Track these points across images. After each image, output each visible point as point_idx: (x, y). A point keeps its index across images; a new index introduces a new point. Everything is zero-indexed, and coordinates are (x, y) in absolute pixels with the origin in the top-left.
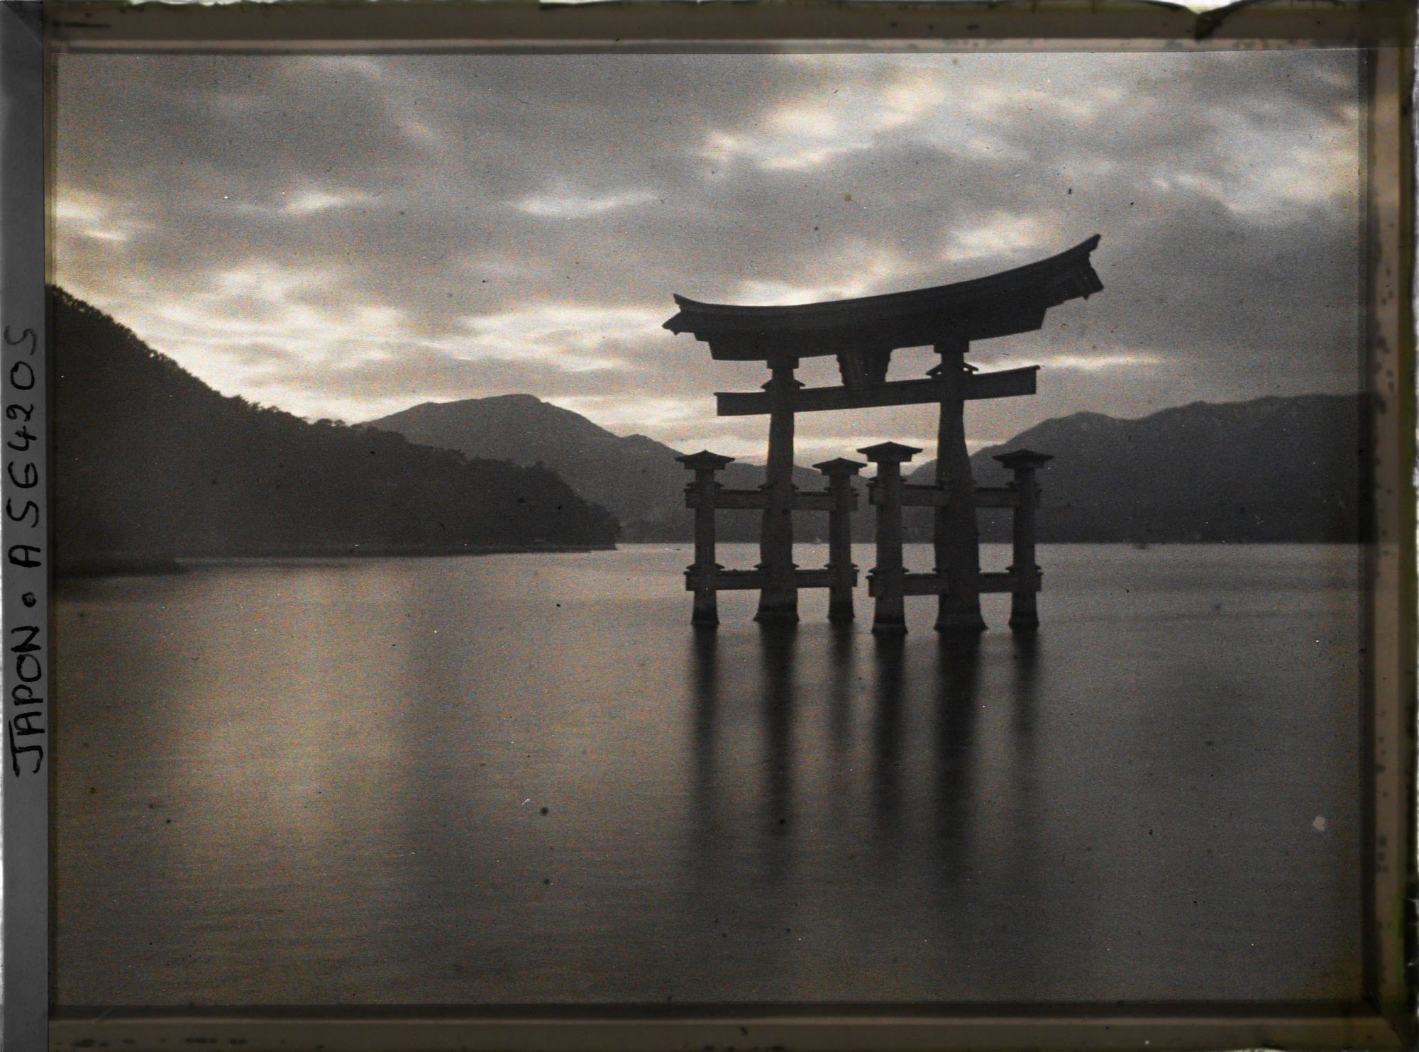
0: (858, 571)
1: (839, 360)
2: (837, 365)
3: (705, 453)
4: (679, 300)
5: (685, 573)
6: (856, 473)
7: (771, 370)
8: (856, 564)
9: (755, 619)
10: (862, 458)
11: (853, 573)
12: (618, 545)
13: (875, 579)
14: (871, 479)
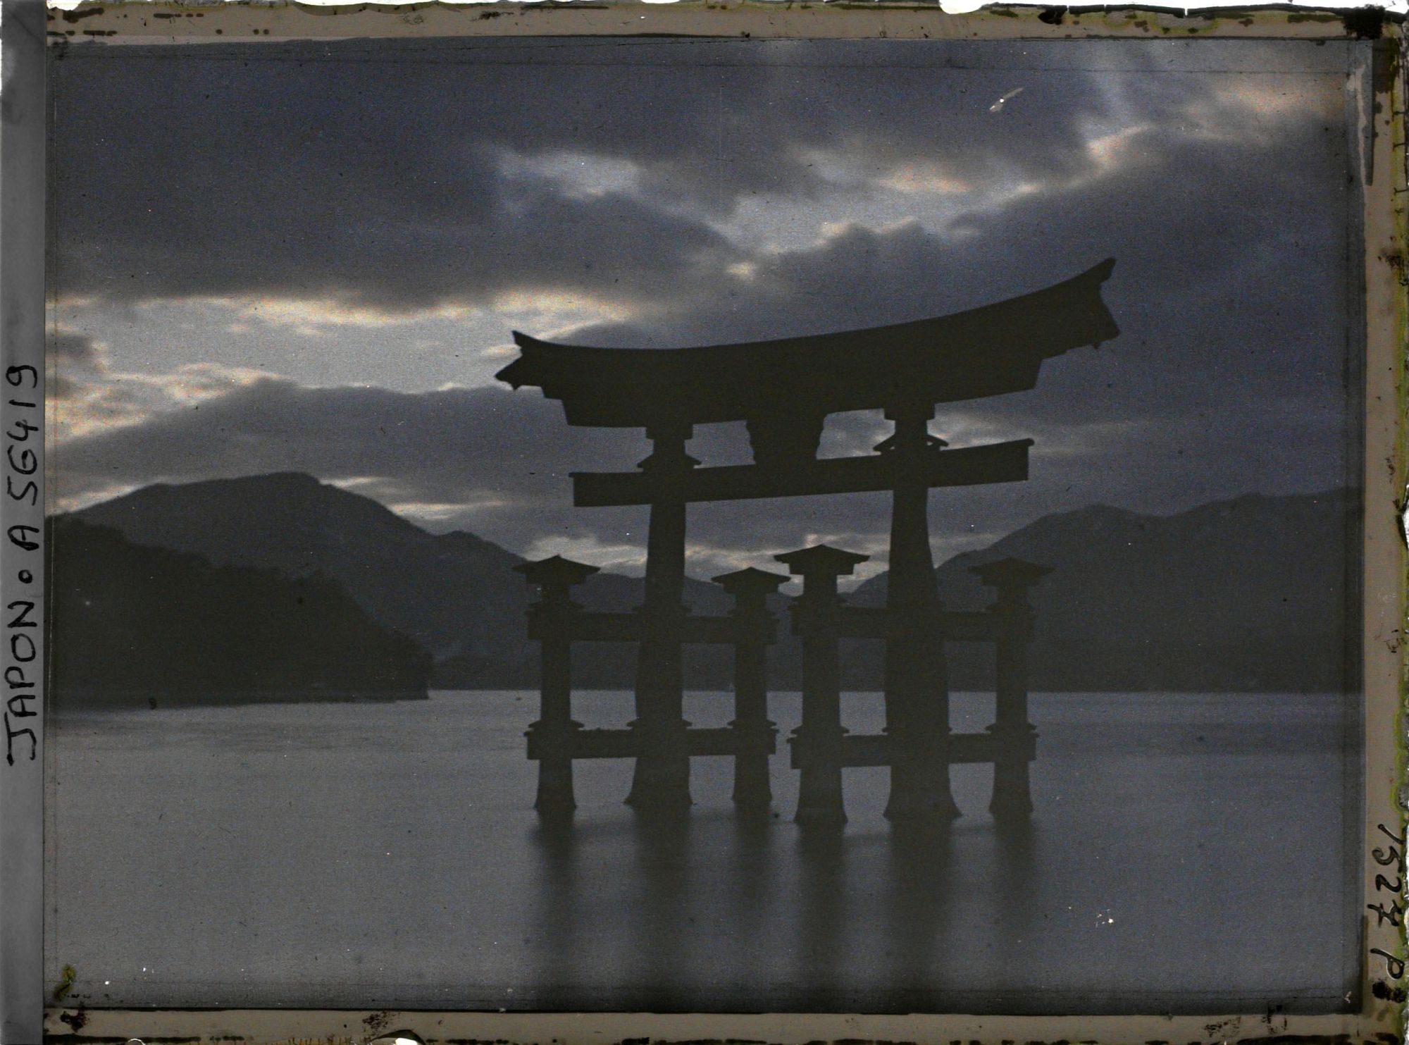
0: (777, 731)
1: (748, 427)
2: (747, 435)
3: (557, 559)
4: (520, 338)
5: (526, 734)
6: (775, 590)
7: (651, 442)
8: (773, 720)
9: (628, 802)
10: (783, 569)
11: (770, 732)
12: (431, 693)
13: (799, 742)
14: (795, 599)
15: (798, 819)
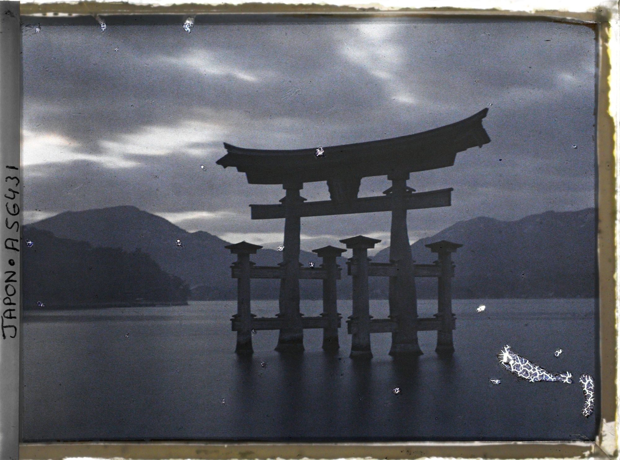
0: (342, 318)
1: (328, 184)
2: (327, 188)
3: (244, 243)
4: (227, 146)
5: (231, 320)
6: (340, 255)
7: (285, 191)
8: (340, 313)
9: (276, 349)
10: (344, 246)
11: (339, 318)
13: (351, 323)
14: (349, 259)
15: (351, 356)
